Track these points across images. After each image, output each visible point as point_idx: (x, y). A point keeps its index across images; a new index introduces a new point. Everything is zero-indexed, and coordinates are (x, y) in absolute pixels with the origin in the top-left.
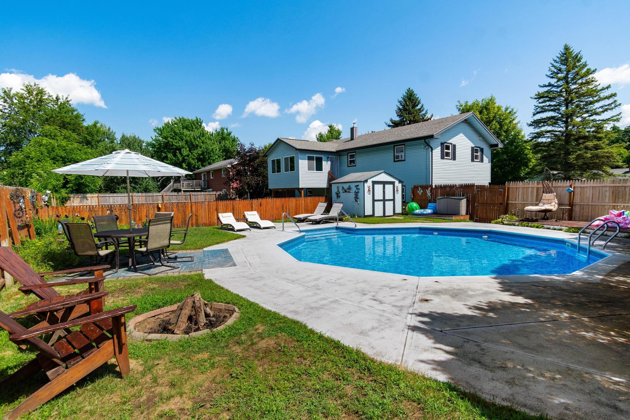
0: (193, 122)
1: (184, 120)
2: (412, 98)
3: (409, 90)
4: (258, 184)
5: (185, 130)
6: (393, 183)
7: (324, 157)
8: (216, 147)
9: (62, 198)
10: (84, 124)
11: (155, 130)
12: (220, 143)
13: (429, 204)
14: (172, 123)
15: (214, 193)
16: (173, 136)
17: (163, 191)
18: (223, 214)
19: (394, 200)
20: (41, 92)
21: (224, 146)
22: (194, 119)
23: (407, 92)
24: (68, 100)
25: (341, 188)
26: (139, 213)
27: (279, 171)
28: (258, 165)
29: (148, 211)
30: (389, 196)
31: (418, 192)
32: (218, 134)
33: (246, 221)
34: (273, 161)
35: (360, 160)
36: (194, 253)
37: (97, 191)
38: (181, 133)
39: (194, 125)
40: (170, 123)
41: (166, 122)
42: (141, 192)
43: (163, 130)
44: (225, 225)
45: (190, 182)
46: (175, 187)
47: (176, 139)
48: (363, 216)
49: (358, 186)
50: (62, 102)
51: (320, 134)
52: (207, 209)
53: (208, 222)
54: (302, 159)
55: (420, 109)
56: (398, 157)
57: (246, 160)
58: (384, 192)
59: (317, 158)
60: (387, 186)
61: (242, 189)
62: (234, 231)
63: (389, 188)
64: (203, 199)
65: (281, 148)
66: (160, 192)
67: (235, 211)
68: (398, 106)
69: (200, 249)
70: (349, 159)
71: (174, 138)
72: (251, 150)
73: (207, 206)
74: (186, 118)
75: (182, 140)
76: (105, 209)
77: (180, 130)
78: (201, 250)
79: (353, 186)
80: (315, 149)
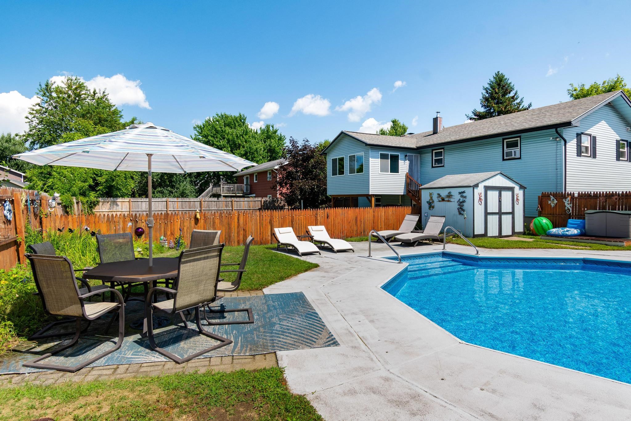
0: (236, 119)
1: (227, 117)
2: (502, 83)
3: (497, 74)
4: (313, 189)
5: (227, 128)
6: (511, 189)
7: (401, 155)
8: (261, 146)
9: (90, 203)
10: (121, 121)
11: (195, 128)
12: (265, 143)
13: (570, 221)
14: (213, 120)
15: (260, 199)
16: (214, 134)
17: (201, 196)
18: (280, 229)
19: (512, 213)
20: (81, 86)
21: (269, 145)
22: (237, 115)
23: (495, 76)
24: (105, 94)
25: (437, 196)
26: (171, 225)
27: (342, 173)
28: (313, 166)
29: (182, 222)
30: (506, 207)
31: (549, 202)
32: (263, 132)
33: (311, 239)
34: (334, 161)
35: (449, 158)
36: (249, 299)
37: (129, 195)
38: (222, 130)
39: (237, 121)
40: (211, 120)
41: (207, 120)
42: (178, 197)
43: (204, 127)
44: (282, 244)
45: (231, 186)
46: (214, 192)
47: (217, 137)
48: (472, 236)
49: (464, 192)
50: (100, 97)
51: (382, 130)
52: (258, 221)
53: (259, 239)
54: (373, 157)
55: (513, 97)
56: (509, 154)
57: (298, 160)
58: (500, 202)
59: (392, 157)
60: (504, 193)
61: (292, 195)
62: (298, 255)
63: (507, 196)
64: (246, 206)
65: (345, 143)
66: (197, 197)
67: (295, 225)
68: (484, 93)
69: (257, 289)
70: (434, 158)
71: (215, 136)
72: (305, 147)
73: (258, 218)
74: (228, 113)
75: (224, 138)
76: (127, 219)
77: (221, 128)
78: (259, 293)
79: (455, 193)
80: (390, 145)
